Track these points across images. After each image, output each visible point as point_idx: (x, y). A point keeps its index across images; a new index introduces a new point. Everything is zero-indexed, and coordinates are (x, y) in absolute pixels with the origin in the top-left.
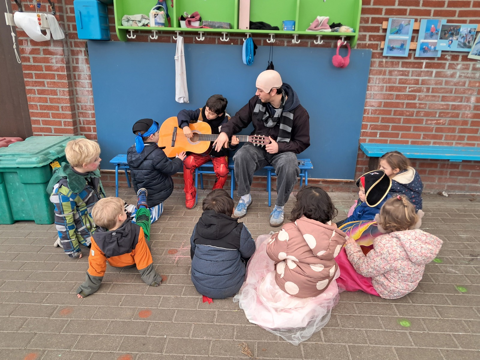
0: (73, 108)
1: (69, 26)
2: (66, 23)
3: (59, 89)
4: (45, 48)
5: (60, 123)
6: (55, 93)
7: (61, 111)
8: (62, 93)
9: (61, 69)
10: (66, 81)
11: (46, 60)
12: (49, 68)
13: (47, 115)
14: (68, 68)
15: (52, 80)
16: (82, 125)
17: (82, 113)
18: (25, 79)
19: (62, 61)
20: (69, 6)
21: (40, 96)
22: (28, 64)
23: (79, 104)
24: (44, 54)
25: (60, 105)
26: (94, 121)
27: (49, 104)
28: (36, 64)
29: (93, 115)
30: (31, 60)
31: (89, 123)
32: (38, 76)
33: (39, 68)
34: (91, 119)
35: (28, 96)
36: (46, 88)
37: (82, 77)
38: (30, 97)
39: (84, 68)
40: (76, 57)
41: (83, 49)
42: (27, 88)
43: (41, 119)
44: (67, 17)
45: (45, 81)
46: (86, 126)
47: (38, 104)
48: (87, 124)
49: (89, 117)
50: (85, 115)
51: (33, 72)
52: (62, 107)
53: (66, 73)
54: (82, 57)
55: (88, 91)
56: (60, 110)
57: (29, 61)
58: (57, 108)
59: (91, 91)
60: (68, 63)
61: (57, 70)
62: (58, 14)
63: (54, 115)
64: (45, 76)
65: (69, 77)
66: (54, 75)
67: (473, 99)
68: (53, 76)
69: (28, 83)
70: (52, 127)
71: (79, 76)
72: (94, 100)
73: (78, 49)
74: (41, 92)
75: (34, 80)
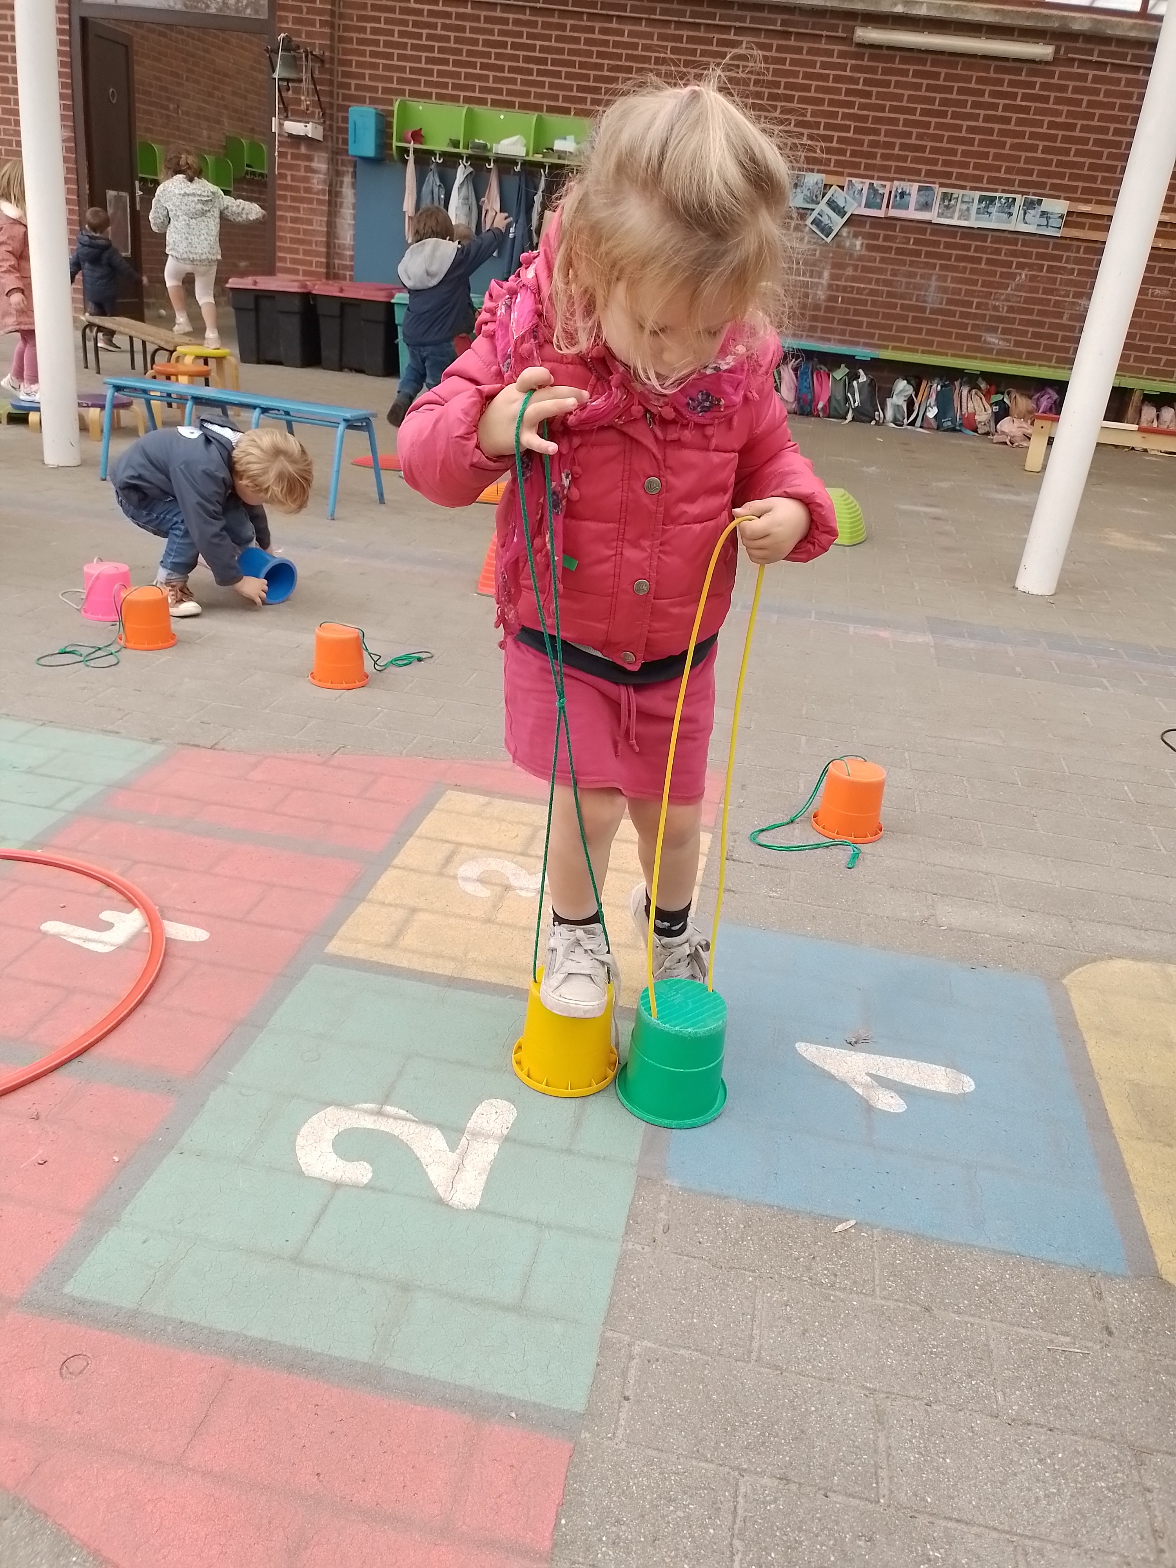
0: (328, 245)
1: (337, 138)
2: (335, 134)
3: (316, 217)
4: (307, 164)
5: (310, 263)
6: (310, 222)
7: (314, 247)
8: (319, 224)
9: (323, 192)
10: (325, 208)
11: (306, 180)
12: (308, 190)
13: (296, 251)
14: (330, 192)
15: (310, 206)
16: (336, 271)
17: (338, 254)
18: (278, 202)
19: (325, 181)
20: (340, 114)
21: (292, 225)
22: (284, 182)
23: (336, 241)
24: (306, 171)
25: (314, 239)
26: (352, 266)
27: (301, 236)
28: (294, 184)
29: (352, 258)
30: (289, 178)
31: (345, 267)
32: (294, 199)
33: (296, 189)
34: (348, 263)
35: (278, 224)
36: (301, 215)
37: (345, 205)
38: (280, 226)
39: (348, 193)
40: (340, 179)
41: (351, 170)
42: (279, 213)
43: (288, 256)
44: (338, 127)
45: (302, 206)
46: (341, 272)
47: (289, 235)
48: (343, 269)
49: (346, 260)
50: (341, 257)
51: (289, 194)
52: (316, 242)
53: (327, 198)
54: (347, 179)
55: (349, 224)
56: (314, 245)
57: (286, 179)
58: (310, 243)
59: (354, 225)
60: (330, 185)
61: (317, 193)
62: (328, 122)
63: (306, 252)
64: (302, 200)
65: (330, 202)
66: (313, 199)
67: (826, 274)
68: (310, 201)
69: (281, 208)
70: (301, 268)
71: (342, 203)
72: (355, 237)
73: (345, 169)
74: (294, 220)
75: (288, 203)
